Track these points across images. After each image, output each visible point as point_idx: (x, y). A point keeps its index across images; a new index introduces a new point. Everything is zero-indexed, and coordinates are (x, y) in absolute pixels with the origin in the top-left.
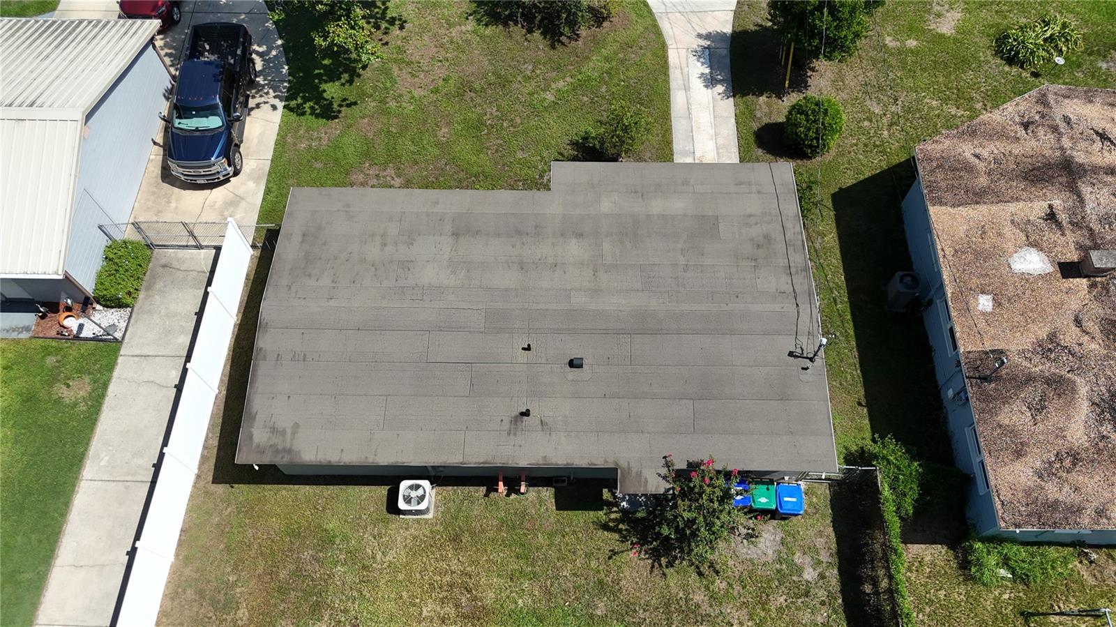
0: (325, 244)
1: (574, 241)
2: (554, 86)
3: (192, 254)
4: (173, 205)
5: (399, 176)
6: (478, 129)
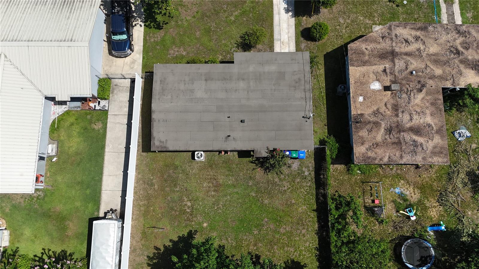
0: (167, 84)
1: (241, 81)
2: (234, 14)
3: (123, 81)
4: (114, 63)
5: (185, 51)
6: (209, 32)
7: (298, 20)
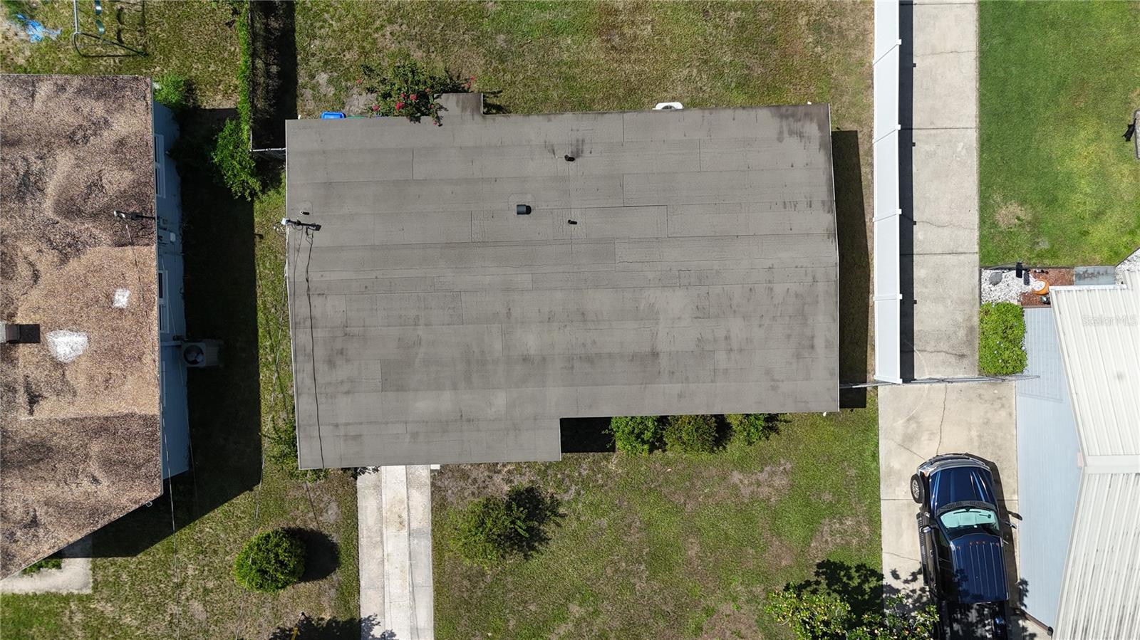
0: (789, 336)
1: (532, 352)
2: (571, 625)
3: (938, 373)
4: (974, 433)
5: (735, 486)
6: (654, 556)
7: (348, 609)
